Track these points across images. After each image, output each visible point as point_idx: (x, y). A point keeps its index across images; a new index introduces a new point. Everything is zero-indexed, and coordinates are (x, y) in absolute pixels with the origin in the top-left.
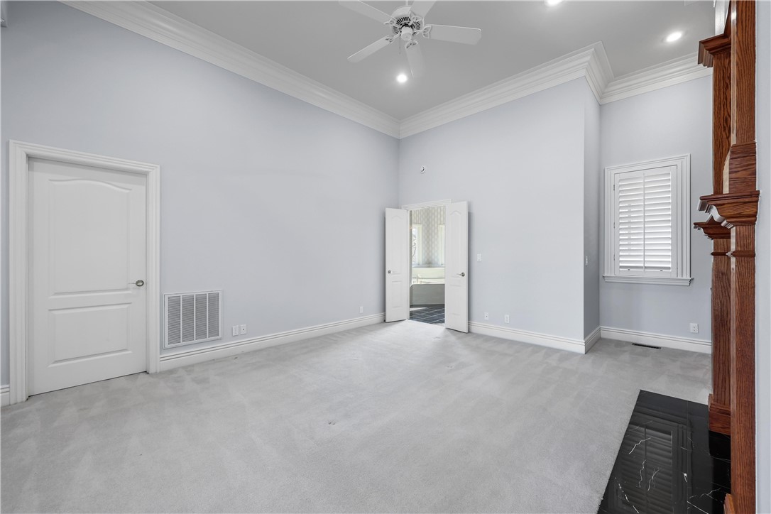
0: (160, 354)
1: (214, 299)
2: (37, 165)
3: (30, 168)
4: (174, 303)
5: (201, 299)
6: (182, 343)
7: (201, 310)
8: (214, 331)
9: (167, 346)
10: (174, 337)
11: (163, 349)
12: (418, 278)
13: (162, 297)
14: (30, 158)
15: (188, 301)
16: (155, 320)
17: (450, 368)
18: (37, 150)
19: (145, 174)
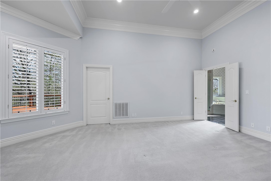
0: (113, 119)
1: (127, 104)
2: (88, 69)
3: (87, 70)
4: (116, 105)
5: (123, 104)
6: (118, 117)
7: (123, 108)
8: (127, 115)
9: (114, 117)
10: (116, 115)
11: (113, 118)
12: (216, 102)
13: (113, 103)
14: (87, 68)
15: (120, 104)
16: (111, 110)
17: (215, 148)
18: (88, 66)
19: (109, 68)
